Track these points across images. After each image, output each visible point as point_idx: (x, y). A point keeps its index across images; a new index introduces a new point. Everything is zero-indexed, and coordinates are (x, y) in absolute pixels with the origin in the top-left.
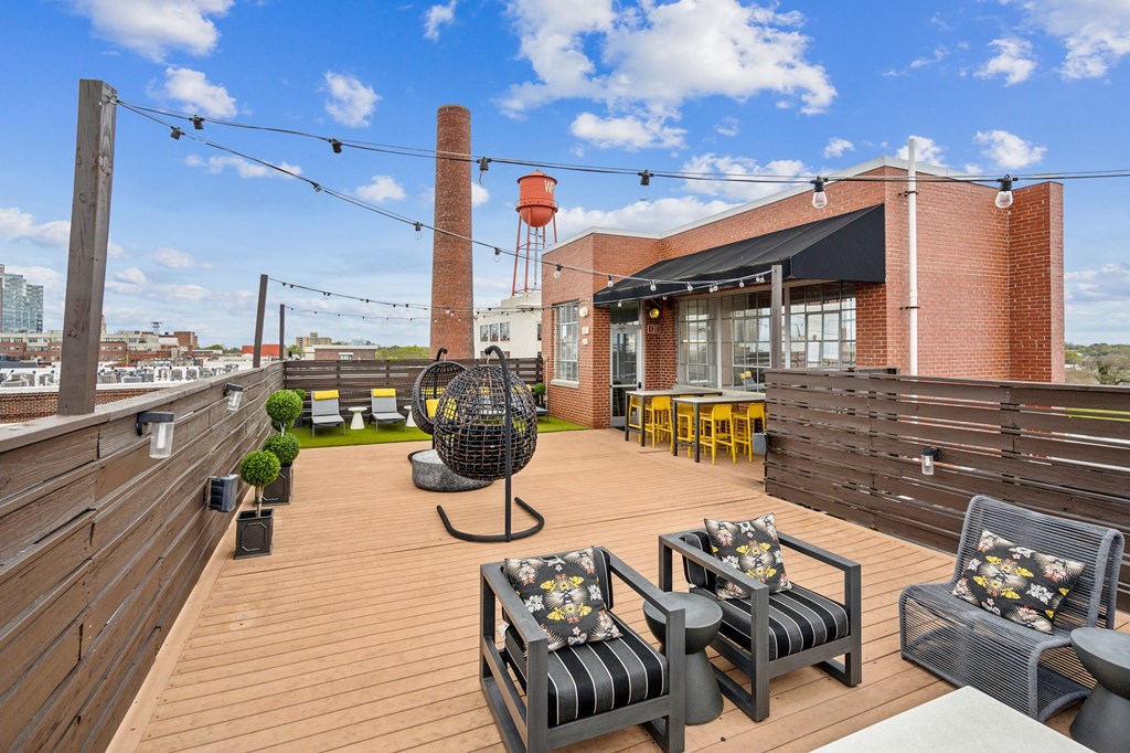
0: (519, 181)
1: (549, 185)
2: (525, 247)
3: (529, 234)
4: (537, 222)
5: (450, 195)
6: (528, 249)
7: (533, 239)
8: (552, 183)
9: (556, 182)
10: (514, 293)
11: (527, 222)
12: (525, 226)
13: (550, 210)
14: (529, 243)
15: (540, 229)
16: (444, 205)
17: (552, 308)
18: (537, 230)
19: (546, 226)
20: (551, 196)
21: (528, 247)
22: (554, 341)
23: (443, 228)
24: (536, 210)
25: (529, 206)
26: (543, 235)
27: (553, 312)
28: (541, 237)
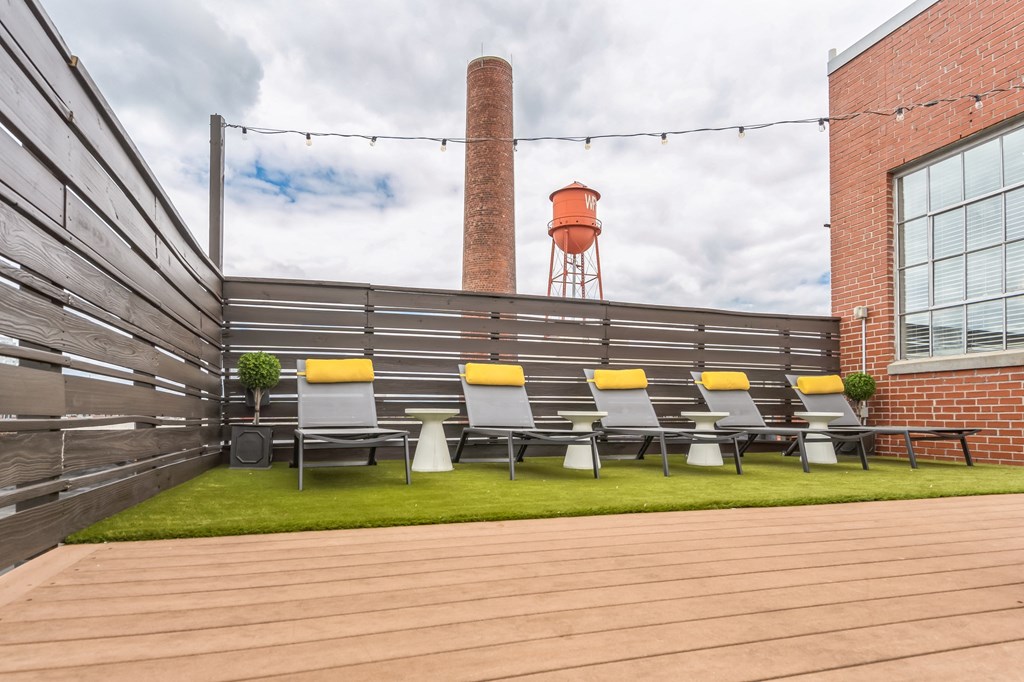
0: (551, 198)
1: (589, 200)
2: (561, 279)
3: (566, 262)
4: (575, 247)
5: (487, 180)
6: (565, 282)
7: (570, 268)
8: (594, 198)
9: (598, 196)
11: (562, 248)
12: (560, 254)
13: (592, 232)
14: (566, 273)
15: (578, 256)
16: (478, 194)
17: (888, 181)
18: (575, 257)
19: (586, 253)
20: (592, 213)
21: (565, 279)
22: (892, 266)
23: (477, 226)
24: (574, 232)
25: (565, 227)
26: (583, 264)
27: (890, 193)
28: (578, 266)
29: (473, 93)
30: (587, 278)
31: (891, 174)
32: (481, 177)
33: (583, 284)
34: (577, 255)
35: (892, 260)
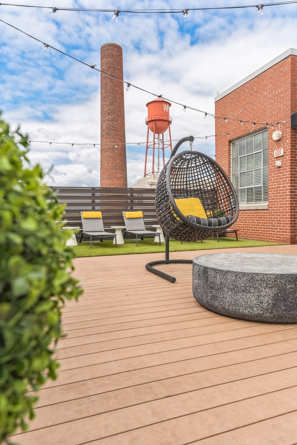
0: (147, 105)
1: (166, 107)
2: (152, 146)
3: (154, 138)
4: (159, 131)
5: (111, 104)
6: (154, 148)
7: (156, 140)
8: (168, 106)
9: (170, 105)
10: (145, 175)
11: (152, 131)
12: (151, 133)
13: (167, 123)
14: (154, 144)
16: (107, 111)
17: (229, 144)
18: (159, 136)
19: (164, 133)
20: (167, 114)
21: (154, 146)
22: (230, 173)
23: (107, 126)
24: (158, 123)
25: (154, 120)
26: (163, 139)
27: (229, 148)
28: (161, 140)
29: (104, 61)
30: (165, 146)
31: (230, 142)
32: (108, 103)
33: (163, 149)
34: (160, 135)
35: (230, 171)
